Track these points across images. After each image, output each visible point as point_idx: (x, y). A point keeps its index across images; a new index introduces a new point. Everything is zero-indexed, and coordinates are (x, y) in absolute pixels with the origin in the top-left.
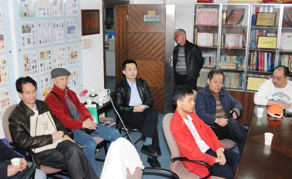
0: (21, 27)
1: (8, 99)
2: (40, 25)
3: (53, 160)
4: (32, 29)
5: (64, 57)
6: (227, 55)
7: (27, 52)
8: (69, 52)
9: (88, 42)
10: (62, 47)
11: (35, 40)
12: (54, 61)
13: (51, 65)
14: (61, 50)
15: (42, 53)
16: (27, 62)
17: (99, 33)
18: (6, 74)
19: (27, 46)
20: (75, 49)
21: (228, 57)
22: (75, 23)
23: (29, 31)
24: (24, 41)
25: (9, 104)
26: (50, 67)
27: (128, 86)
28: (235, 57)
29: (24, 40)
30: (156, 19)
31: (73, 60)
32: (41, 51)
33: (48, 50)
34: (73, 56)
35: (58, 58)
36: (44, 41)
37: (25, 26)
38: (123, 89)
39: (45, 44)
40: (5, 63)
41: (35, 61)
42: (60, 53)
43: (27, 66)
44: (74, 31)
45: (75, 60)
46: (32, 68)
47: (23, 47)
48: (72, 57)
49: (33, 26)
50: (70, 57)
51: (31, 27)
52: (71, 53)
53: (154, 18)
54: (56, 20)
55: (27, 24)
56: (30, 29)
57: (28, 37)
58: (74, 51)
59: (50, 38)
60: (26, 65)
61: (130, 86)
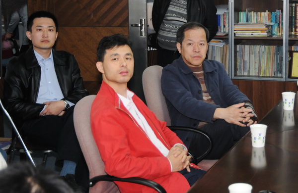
6: (250, 11)
21: (253, 14)
27: (36, 62)
28: (265, 14)
61: (40, 63)
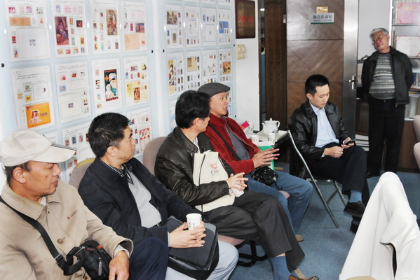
0: (166, 14)
1: (148, 129)
2: (187, 14)
3: (233, 224)
4: (178, 19)
5: (214, 68)
7: (172, 55)
8: (221, 62)
9: (243, 49)
10: (212, 52)
11: (182, 37)
12: (203, 73)
13: (200, 81)
14: (211, 57)
15: (189, 59)
16: (172, 71)
17: (254, 37)
18: (146, 87)
19: (172, 46)
20: (228, 59)
22: (228, 18)
23: (175, 22)
24: (168, 37)
25: (149, 136)
26: (199, 83)
29: (168, 35)
30: (329, 18)
31: (225, 76)
32: (189, 56)
33: (197, 56)
34: (226, 68)
35: (208, 69)
36: (192, 40)
37: (171, 14)
38: (305, 118)
39: (194, 45)
40: (146, 69)
41: (182, 70)
42: (210, 62)
43: (172, 77)
44: (226, 29)
45: (228, 75)
46: (177, 81)
47: (168, 47)
48: (225, 70)
49: (179, 14)
50: (222, 69)
51: (178, 15)
52: (224, 64)
53: (327, 17)
54: (206, 9)
55: (173, 10)
56: (176, 19)
57: (174, 32)
58: (227, 60)
59: (200, 38)
60: (170, 77)
